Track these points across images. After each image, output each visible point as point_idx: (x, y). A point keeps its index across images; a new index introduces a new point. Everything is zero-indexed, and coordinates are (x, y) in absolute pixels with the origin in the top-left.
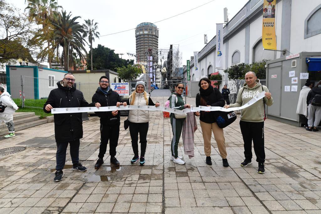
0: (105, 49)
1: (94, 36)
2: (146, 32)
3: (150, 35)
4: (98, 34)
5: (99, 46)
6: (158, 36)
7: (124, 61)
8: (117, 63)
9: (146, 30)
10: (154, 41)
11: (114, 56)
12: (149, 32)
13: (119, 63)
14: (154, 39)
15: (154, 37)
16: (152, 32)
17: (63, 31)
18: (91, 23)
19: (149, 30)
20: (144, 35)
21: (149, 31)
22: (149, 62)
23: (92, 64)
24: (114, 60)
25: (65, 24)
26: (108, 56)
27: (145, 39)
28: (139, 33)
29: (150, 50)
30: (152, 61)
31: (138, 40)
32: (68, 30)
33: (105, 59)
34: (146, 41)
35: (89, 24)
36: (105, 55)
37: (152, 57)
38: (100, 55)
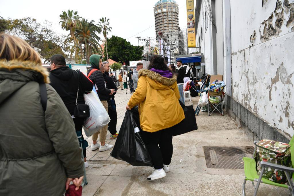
0: (118, 39)
1: (107, 30)
2: (165, 10)
3: (169, 12)
5: (113, 37)
6: (178, 12)
7: (135, 48)
8: (129, 50)
9: (165, 7)
10: (173, 18)
11: (126, 45)
13: (130, 50)
14: (174, 17)
15: (174, 14)
16: (171, 9)
17: (84, 34)
18: (104, 20)
19: (168, 6)
20: (163, 13)
21: (168, 8)
22: (160, 45)
23: (107, 53)
24: (125, 48)
25: (84, 28)
26: (120, 45)
27: (165, 17)
28: (158, 11)
29: (161, 34)
30: (163, 44)
31: (157, 19)
32: (87, 32)
33: (119, 48)
34: (165, 20)
35: (103, 21)
36: (118, 45)
37: (162, 41)
38: (114, 45)
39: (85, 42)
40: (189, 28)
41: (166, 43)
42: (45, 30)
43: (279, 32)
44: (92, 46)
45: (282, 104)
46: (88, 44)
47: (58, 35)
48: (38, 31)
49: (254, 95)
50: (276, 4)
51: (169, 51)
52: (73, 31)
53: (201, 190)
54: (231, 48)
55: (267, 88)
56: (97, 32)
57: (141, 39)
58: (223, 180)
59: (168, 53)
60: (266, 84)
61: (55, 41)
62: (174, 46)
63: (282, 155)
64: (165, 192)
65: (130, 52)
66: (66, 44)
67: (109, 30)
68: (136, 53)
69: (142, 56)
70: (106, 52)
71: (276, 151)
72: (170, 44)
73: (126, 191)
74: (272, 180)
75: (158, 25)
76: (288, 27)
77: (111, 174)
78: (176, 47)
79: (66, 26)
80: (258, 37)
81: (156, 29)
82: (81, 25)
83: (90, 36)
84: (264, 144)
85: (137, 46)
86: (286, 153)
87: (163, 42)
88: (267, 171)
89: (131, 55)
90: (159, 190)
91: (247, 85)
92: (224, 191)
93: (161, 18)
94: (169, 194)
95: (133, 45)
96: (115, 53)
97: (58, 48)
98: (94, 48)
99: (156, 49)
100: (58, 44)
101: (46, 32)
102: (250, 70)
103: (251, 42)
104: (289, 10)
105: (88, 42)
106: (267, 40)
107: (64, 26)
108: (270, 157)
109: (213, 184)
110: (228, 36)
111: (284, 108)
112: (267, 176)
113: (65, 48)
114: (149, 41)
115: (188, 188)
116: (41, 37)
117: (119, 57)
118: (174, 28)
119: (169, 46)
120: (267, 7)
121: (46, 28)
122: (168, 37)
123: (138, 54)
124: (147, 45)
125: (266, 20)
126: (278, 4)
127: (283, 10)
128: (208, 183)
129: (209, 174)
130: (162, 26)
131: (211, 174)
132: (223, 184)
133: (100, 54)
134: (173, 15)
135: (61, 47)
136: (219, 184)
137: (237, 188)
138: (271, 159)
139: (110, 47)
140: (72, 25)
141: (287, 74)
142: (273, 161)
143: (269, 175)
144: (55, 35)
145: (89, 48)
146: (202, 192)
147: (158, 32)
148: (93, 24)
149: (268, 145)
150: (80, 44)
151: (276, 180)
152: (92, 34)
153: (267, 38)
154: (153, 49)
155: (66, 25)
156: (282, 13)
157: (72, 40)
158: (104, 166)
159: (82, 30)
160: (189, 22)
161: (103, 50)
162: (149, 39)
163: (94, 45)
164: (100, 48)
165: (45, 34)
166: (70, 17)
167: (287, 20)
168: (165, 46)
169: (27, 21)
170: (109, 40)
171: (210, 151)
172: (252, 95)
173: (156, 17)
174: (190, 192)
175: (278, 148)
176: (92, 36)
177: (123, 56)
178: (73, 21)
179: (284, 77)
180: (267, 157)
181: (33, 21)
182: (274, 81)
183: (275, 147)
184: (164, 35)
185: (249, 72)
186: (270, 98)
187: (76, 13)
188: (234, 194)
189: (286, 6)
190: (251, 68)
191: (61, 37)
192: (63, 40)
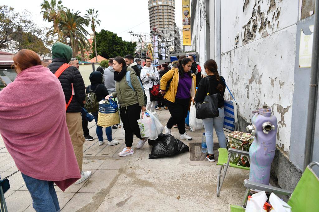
0: (108, 33)
1: (96, 23)
2: (160, 3)
3: (165, 6)
4: (99, 22)
5: (103, 31)
6: (175, 6)
7: (126, 44)
8: (120, 46)
10: (169, 12)
11: (117, 40)
12: (164, 2)
13: (122, 46)
14: (170, 11)
16: (167, 2)
17: (69, 26)
18: (93, 12)
20: (158, 6)
22: (154, 41)
23: (96, 49)
24: (116, 44)
25: (70, 20)
26: (111, 40)
27: (160, 11)
28: (153, 4)
29: (155, 29)
30: (157, 41)
31: (151, 13)
32: (73, 24)
33: (109, 43)
34: (160, 14)
35: (91, 13)
36: (108, 40)
37: (156, 37)
38: (104, 40)
39: (71, 36)
40: (185, 25)
41: (161, 39)
42: (24, 21)
43: (254, 37)
44: (78, 40)
45: (255, 101)
46: (74, 38)
47: (40, 27)
48: (16, 22)
49: (237, 94)
50: (253, 11)
51: (164, 48)
52: (57, 23)
53: (183, 178)
54: (221, 48)
55: (246, 88)
56: (85, 25)
57: (133, 34)
58: (203, 169)
59: (163, 50)
60: (245, 84)
61: (35, 34)
62: (169, 44)
63: (246, 143)
64: (150, 181)
65: (122, 48)
66: (49, 37)
67: (98, 23)
68: (128, 50)
69: (135, 54)
70: (94, 48)
71: (242, 140)
72: (165, 41)
73: (114, 181)
74: (239, 165)
75: (153, 20)
76: (260, 33)
77: (100, 168)
78: (171, 44)
79: (49, 17)
80: (240, 40)
81: (150, 24)
82: (66, 16)
83: (76, 29)
84: (234, 135)
85: (129, 42)
86: (250, 141)
87: (158, 38)
88: (235, 157)
89: (122, 51)
90: (145, 179)
91: (232, 85)
92: (202, 178)
93: (156, 11)
94: (153, 182)
95: (125, 41)
96: (104, 49)
97: (40, 42)
98: (80, 42)
99: (150, 45)
100: (39, 37)
101: (25, 23)
102: (234, 71)
103: (235, 44)
104: (261, 17)
105: (74, 36)
106: (247, 44)
107: (46, 17)
108: (238, 146)
109: (193, 173)
110: (219, 37)
111: (256, 105)
112: (236, 162)
113: (47, 41)
114: (142, 36)
115: (171, 177)
116: (19, 28)
117: (109, 54)
118: (170, 23)
119: (164, 43)
120: (247, 13)
121: (25, 18)
122: (163, 33)
123: (130, 50)
124: (141, 41)
125: (246, 24)
126: (254, 12)
127: (257, 17)
128: (189, 172)
129: (191, 165)
130: (157, 20)
131: (193, 165)
132: (202, 173)
133: (88, 49)
134: (169, 9)
135: (43, 40)
136: (199, 173)
137: (213, 175)
138: (238, 147)
139: (99, 42)
140: (55, 16)
141: (258, 74)
142: (240, 149)
143: (237, 160)
144: (36, 26)
145: (75, 43)
146: (183, 180)
147: (153, 28)
148: (79, 16)
149: (237, 135)
150: (65, 38)
151: (241, 164)
152: (78, 27)
153: (246, 42)
154: (147, 46)
155: (48, 15)
156: (256, 20)
157: (56, 33)
158: (92, 161)
159: (67, 22)
160: (184, 19)
161: (91, 45)
162: (142, 35)
163: (81, 40)
164: (88, 43)
165: (25, 25)
166: (53, 6)
167: (259, 27)
168: (160, 43)
169: (2, 9)
170: (98, 34)
171: (195, 147)
172: (235, 94)
173: (151, 10)
174: (173, 180)
175: (244, 137)
176: (78, 29)
177: (114, 53)
178: (56, 11)
179: (257, 77)
180: (236, 145)
181: (11, 10)
182: (251, 81)
183: (242, 137)
184: (158, 30)
185: (234, 73)
186: (248, 97)
187: (60, 3)
188: (210, 180)
189: (259, 14)
190: (235, 69)
191: (43, 29)
192: (46, 32)
